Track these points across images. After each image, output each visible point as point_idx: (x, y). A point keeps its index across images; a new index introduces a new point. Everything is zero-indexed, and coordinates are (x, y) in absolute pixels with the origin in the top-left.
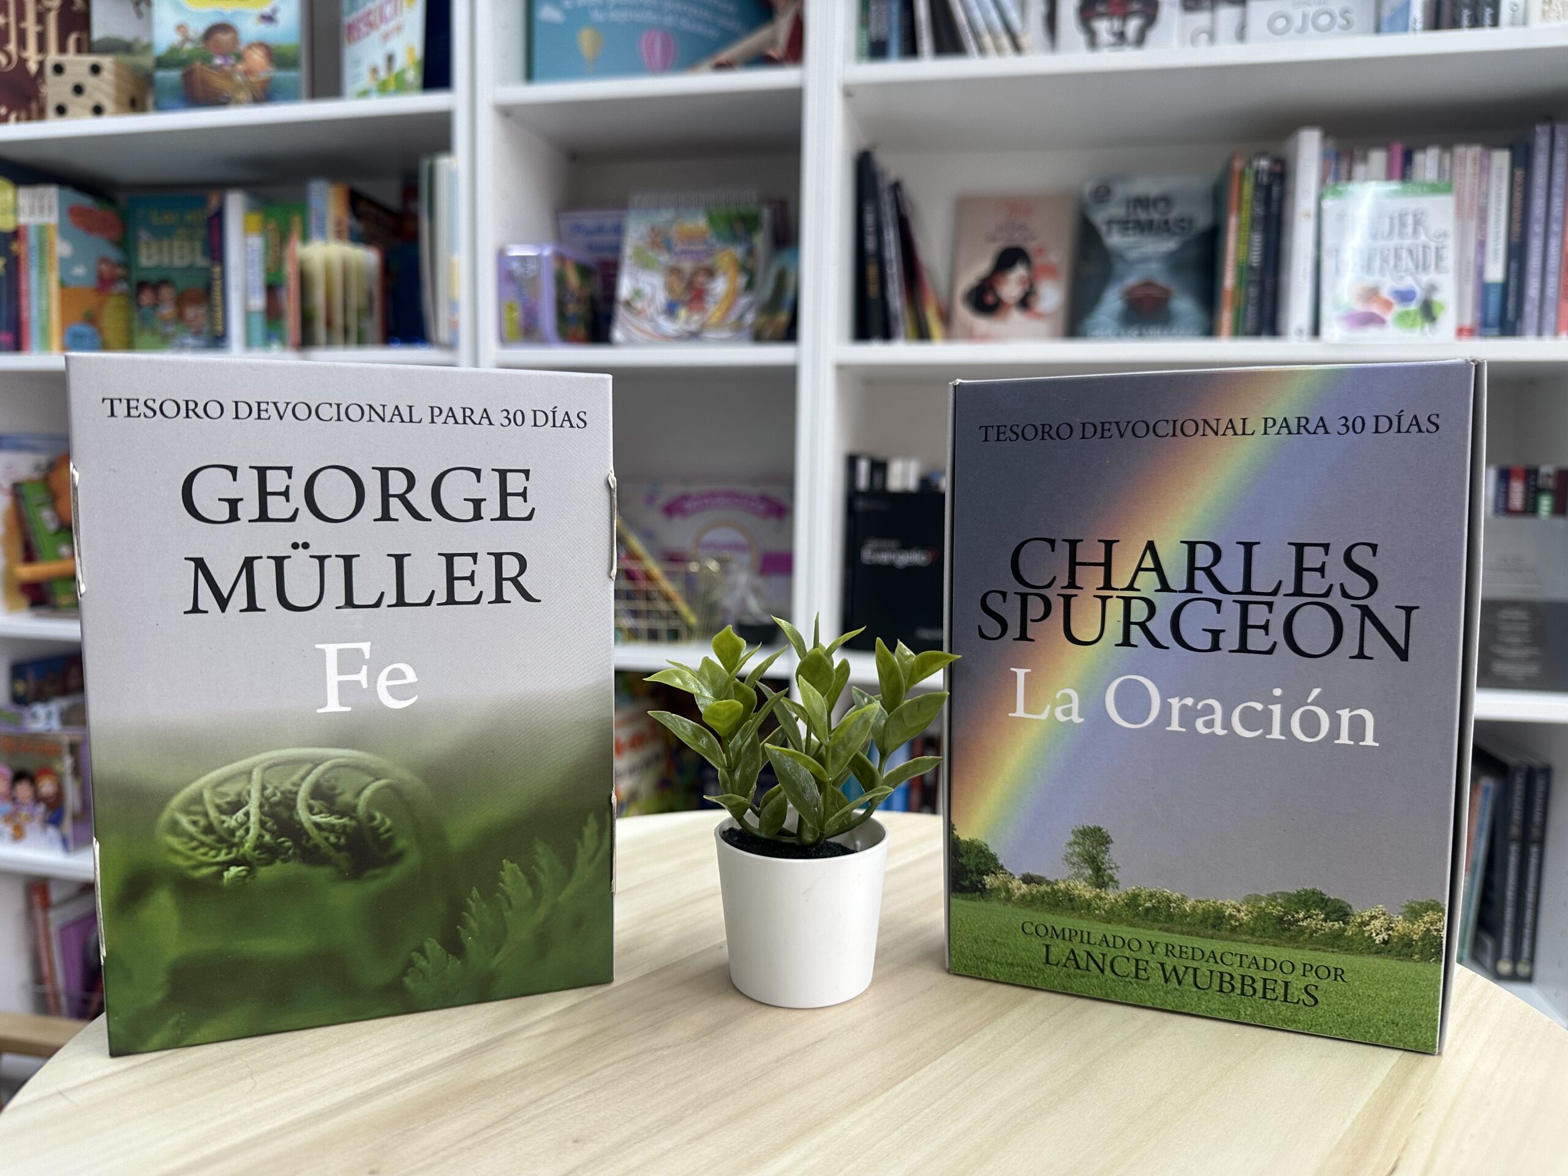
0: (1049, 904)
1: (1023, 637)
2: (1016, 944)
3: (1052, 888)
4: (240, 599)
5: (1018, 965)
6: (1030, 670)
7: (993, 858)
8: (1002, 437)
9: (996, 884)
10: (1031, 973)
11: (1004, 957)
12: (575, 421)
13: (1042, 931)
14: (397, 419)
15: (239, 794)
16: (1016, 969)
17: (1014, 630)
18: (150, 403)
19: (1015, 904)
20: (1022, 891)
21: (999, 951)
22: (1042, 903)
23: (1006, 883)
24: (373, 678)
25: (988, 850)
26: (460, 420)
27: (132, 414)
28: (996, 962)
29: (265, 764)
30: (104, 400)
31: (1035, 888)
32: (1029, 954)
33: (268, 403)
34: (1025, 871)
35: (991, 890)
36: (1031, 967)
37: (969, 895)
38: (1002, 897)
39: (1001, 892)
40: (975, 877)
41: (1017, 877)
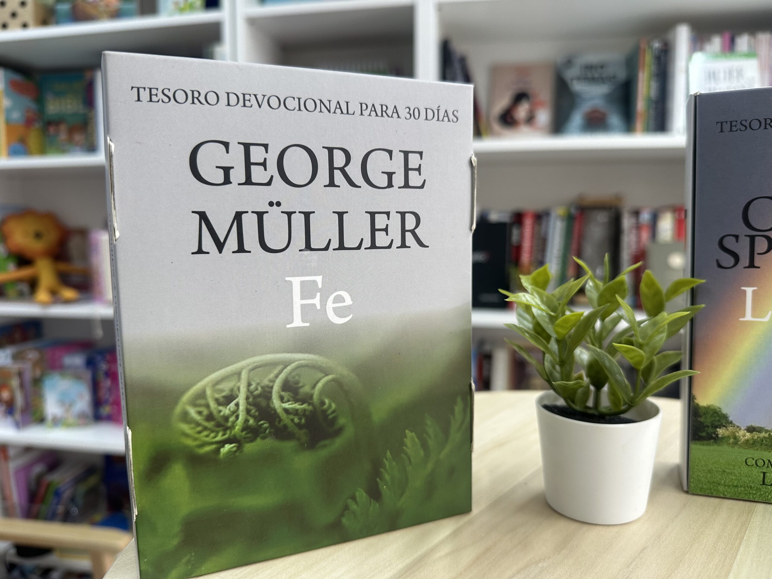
0: (766, 445)
1: (752, 265)
2: (740, 473)
3: (770, 434)
4: (232, 243)
5: (741, 486)
6: (756, 288)
7: (725, 417)
8: (734, 129)
9: (727, 433)
10: (751, 492)
11: (731, 481)
12: (451, 117)
13: (760, 463)
14: (338, 111)
15: (232, 390)
16: (740, 489)
17: (745, 260)
18: (166, 92)
19: (741, 446)
20: (746, 438)
21: (727, 478)
22: (761, 445)
23: (734, 433)
24: (324, 302)
25: (720, 411)
26: (379, 113)
27: (153, 100)
28: (725, 485)
29: (250, 367)
30: (132, 88)
31: (756, 435)
32: (750, 479)
33: (250, 95)
34: (749, 424)
35: (723, 438)
36: (751, 487)
37: (706, 442)
38: (731, 442)
39: (730, 439)
40: (710, 430)
41: (743, 428)
